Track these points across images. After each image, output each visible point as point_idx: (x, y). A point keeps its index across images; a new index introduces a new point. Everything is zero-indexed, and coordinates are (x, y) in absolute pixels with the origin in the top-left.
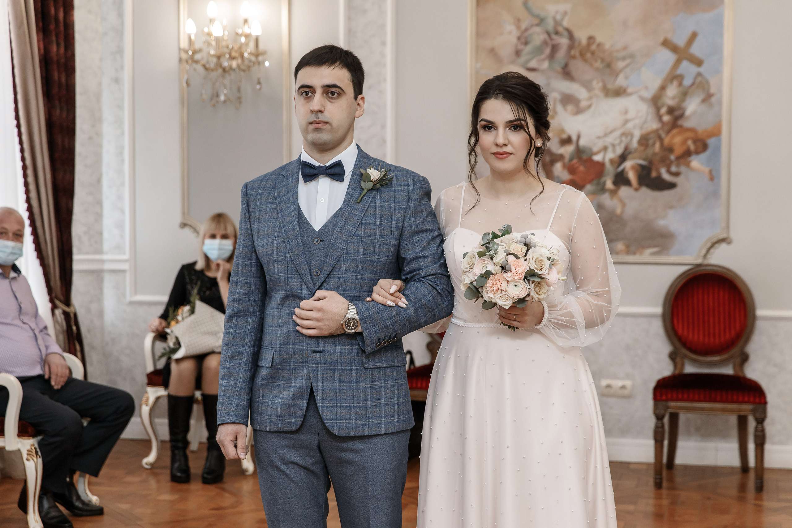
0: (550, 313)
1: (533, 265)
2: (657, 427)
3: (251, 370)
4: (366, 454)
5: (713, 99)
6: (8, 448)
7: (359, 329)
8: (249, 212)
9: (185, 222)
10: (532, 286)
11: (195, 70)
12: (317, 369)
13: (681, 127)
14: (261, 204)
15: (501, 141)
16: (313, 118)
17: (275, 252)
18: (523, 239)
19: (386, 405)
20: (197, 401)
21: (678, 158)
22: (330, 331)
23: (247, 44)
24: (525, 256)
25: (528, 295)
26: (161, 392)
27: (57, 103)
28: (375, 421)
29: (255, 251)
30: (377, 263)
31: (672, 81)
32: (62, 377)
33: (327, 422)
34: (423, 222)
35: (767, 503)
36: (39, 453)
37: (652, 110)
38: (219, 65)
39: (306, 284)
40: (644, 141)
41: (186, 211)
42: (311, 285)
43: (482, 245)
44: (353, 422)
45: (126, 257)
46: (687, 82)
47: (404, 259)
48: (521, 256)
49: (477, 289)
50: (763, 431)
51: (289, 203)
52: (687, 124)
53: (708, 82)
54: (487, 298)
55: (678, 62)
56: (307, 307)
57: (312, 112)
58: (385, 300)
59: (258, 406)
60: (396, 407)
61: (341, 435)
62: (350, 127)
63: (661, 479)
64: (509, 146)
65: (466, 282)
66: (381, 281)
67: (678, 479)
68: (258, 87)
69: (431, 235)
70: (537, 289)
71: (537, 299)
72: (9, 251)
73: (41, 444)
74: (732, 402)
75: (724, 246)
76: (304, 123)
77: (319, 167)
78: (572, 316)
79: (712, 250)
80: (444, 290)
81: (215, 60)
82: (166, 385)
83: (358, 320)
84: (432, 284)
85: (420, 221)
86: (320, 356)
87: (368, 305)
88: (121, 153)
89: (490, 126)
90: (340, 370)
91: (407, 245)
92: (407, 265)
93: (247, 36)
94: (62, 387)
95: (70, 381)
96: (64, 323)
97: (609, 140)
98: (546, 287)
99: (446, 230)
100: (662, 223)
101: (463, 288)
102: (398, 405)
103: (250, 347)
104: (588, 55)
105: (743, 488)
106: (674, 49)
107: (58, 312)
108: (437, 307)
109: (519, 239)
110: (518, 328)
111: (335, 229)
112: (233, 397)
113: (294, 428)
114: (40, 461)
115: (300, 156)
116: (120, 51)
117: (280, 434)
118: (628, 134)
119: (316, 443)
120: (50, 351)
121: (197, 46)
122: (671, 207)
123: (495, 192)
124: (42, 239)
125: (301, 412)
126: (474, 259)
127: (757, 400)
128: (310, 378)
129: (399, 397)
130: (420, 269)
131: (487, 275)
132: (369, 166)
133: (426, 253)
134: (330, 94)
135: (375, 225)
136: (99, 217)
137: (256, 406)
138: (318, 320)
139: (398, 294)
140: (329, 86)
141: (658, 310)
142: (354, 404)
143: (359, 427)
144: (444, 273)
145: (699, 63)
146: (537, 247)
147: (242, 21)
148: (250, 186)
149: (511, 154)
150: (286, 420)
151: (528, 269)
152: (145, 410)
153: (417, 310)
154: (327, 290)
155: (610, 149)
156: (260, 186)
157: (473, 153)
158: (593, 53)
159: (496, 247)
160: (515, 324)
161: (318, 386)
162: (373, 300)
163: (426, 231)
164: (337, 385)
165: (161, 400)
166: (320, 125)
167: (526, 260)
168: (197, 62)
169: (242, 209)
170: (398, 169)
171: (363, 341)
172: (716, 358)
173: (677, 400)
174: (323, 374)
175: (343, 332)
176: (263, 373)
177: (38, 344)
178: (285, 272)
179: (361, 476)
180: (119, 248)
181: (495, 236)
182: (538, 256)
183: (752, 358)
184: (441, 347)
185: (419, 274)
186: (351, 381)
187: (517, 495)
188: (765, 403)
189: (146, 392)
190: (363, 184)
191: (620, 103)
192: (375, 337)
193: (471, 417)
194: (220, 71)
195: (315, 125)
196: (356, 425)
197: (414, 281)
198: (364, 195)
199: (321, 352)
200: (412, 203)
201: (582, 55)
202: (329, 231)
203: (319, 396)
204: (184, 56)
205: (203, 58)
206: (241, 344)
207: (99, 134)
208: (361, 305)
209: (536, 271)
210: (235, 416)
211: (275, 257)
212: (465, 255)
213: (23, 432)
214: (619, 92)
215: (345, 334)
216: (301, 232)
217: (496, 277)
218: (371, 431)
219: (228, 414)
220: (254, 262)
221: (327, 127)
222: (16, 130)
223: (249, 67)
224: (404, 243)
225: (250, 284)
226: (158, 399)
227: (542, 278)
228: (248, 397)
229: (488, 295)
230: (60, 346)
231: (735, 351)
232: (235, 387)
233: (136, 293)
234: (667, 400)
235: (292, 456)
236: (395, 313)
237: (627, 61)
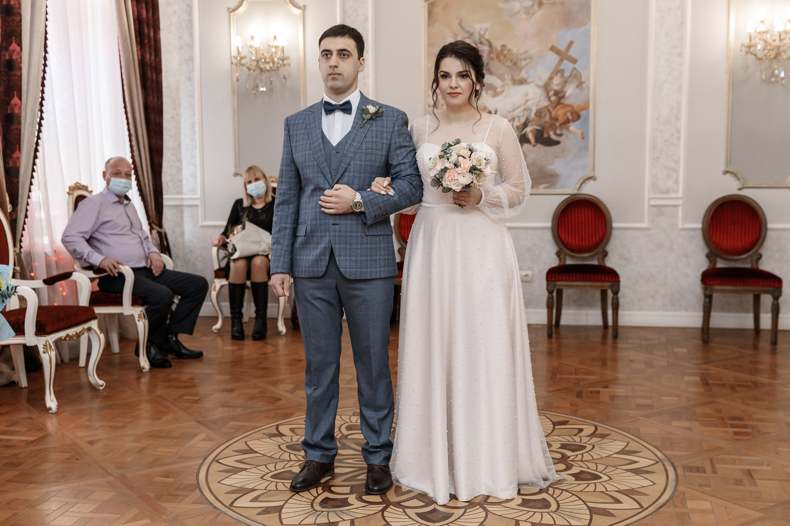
0: (485, 196)
1: (475, 163)
2: (548, 298)
3: (292, 239)
4: (367, 291)
5: (584, 85)
6: (125, 314)
7: (363, 209)
8: (289, 136)
9: (237, 172)
10: (474, 177)
11: (242, 70)
12: (335, 235)
13: (563, 104)
14: (297, 130)
15: (454, 84)
16: (331, 71)
17: (307, 160)
18: (468, 147)
19: (380, 260)
20: (248, 287)
21: (561, 125)
22: (344, 211)
23: (276, 53)
24: (470, 157)
25: (472, 182)
26: (224, 282)
27: (150, 92)
28: (373, 270)
29: (294, 161)
30: (374, 167)
31: (557, 74)
32: (159, 268)
33: (342, 270)
34: (403, 141)
35: (620, 345)
36: (146, 317)
37: (544, 93)
38: (258, 66)
39: (328, 181)
40: (539, 113)
41: (237, 165)
42: (331, 181)
43: (442, 151)
44: (359, 270)
45: (198, 196)
46: (567, 74)
47: (391, 165)
48: (467, 158)
49: (439, 179)
50: (617, 299)
51: (316, 128)
52: (567, 102)
53: (580, 74)
54: (445, 185)
55: (561, 61)
56: (329, 195)
57: (330, 67)
58: (380, 190)
59: (297, 262)
60: (386, 261)
61: (351, 279)
62: (355, 79)
63: (552, 332)
64: (459, 88)
65: (431, 175)
66: (377, 178)
67: (563, 333)
68: (284, 81)
69: (408, 149)
70: (478, 178)
71: (477, 185)
72: (123, 185)
73: (147, 311)
74: (598, 281)
75: (591, 181)
76: (325, 75)
77: (336, 105)
78: (500, 198)
79: (583, 185)
80: (417, 185)
81: (255, 63)
82: (227, 277)
83: (362, 203)
84: (409, 181)
85: (401, 140)
86: (337, 227)
87: (368, 193)
88: (193, 127)
89: (446, 75)
90: (350, 236)
91: (393, 155)
92: (393, 169)
93: (276, 47)
94: (160, 275)
95: (165, 270)
96: (158, 239)
97: (516, 113)
98: (483, 177)
99: (417, 146)
100: (551, 167)
101: (429, 180)
102: (388, 260)
103: (291, 224)
104: (502, 57)
105: (604, 337)
106: (558, 52)
107: (154, 232)
108: (413, 196)
109: (465, 147)
110: (465, 206)
111: (346, 145)
112: (280, 256)
113: (320, 274)
114: (147, 321)
115: (323, 98)
116: (192, 59)
117: (311, 280)
118: (528, 109)
119: (334, 285)
120: (151, 251)
121: (243, 54)
122: (557, 157)
123: (449, 120)
124: (142, 184)
125: (325, 264)
126: (436, 160)
127: (614, 280)
128: (331, 242)
129: (388, 255)
130: (402, 171)
131: (445, 170)
132: (368, 104)
133: (406, 161)
134: (342, 55)
135: (372, 142)
136: (180, 170)
137: (295, 262)
138: (336, 203)
139: (388, 187)
140: (342, 50)
141: (549, 224)
142: (359, 258)
143: (363, 274)
144: (417, 173)
145: (574, 61)
146: (477, 152)
147: (272, 38)
148: (289, 119)
149: (460, 94)
150: (315, 269)
151: (472, 165)
152: (214, 294)
153: (400, 197)
154: (342, 184)
155: (517, 119)
156: (296, 118)
157: (435, 94)
158: (505, 56)
159: (451, 151)
160: (463, 203)
161: (336, 247)
162: (371, 191)
163: (405, 147)
164: (348, 246)
165: (223, 288)
166: (336, 76)
167: (470, 160)
168: (243, 65)
169: (285, 134)
170: (386, 106)
171: (365, 217)
172: (586, 255)
173: (562, 280)
174: (339, 239)
175: (352, 211)
176: (300, 240)
177: (143, 247)
178: (314, 173)
179: (363, 306)
180: (193, 190)
181: (450, 145)
182: (478, 157)
183: (610, 254)
184: (415, 221)
185: (401, 174)
186: (357, 244)
187: (465, 315)
188: (619, 281)
189: (214, 282)
190: (364, 116)
191: (523, 89)
192: (373, 215)
193: (435, 265)
194: (259, 71)
195: (332, 76)
196: (360, 272)
197: (398, 179)
198: (365, 123)
199: (338, 224)
200: (396, 128)
201: (498, 57)
202: (343, 146)
203: (336, 253)
204: (234, 61)
205: (247, 63)
206: (285, 222)
207: (178, 115)
208: (364, 193)
209: (477, 166)
210: (282, 268)
211: (307, 164)
212: (430, 159)
213: (135, 302)
214: (522, 82)
215: (353, 213)
216: (324, 147)
217: (451, 171)
218: (370, 276)
219: (278, 267)
220: (293, 169)
221: (340, 77)
222: (124, 110)
223: (278, 68)
224: (391, 154)
225: (291, 183)
226: (222, 286)
227: (481, 171)
228: (290, 256)
229: (446, 183)
230: (159, 249)
231: (599, 249)
232: (282, 250)
233: (205, 220)
234: (555, 281)
235: (319, 294)
236: (386, 199)
237: (528, 61)
